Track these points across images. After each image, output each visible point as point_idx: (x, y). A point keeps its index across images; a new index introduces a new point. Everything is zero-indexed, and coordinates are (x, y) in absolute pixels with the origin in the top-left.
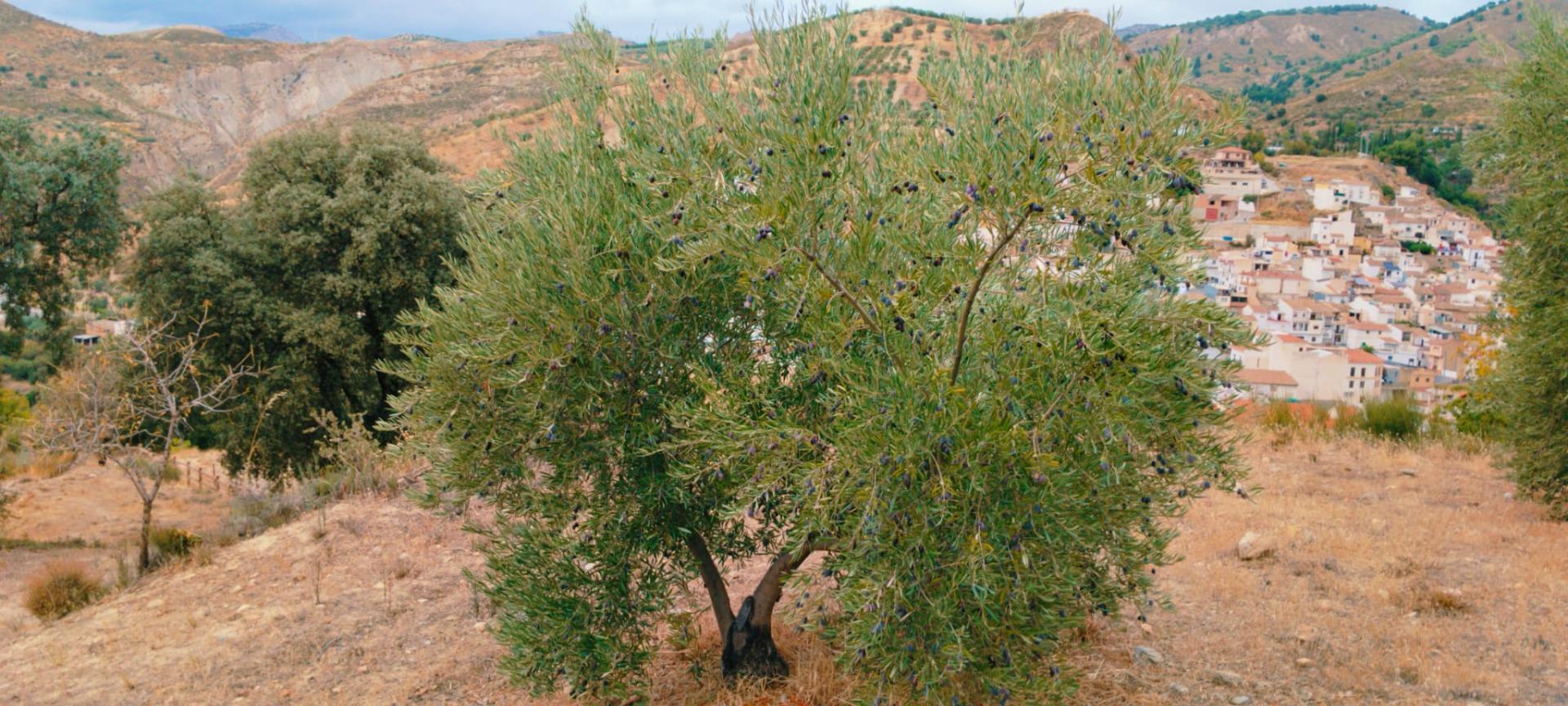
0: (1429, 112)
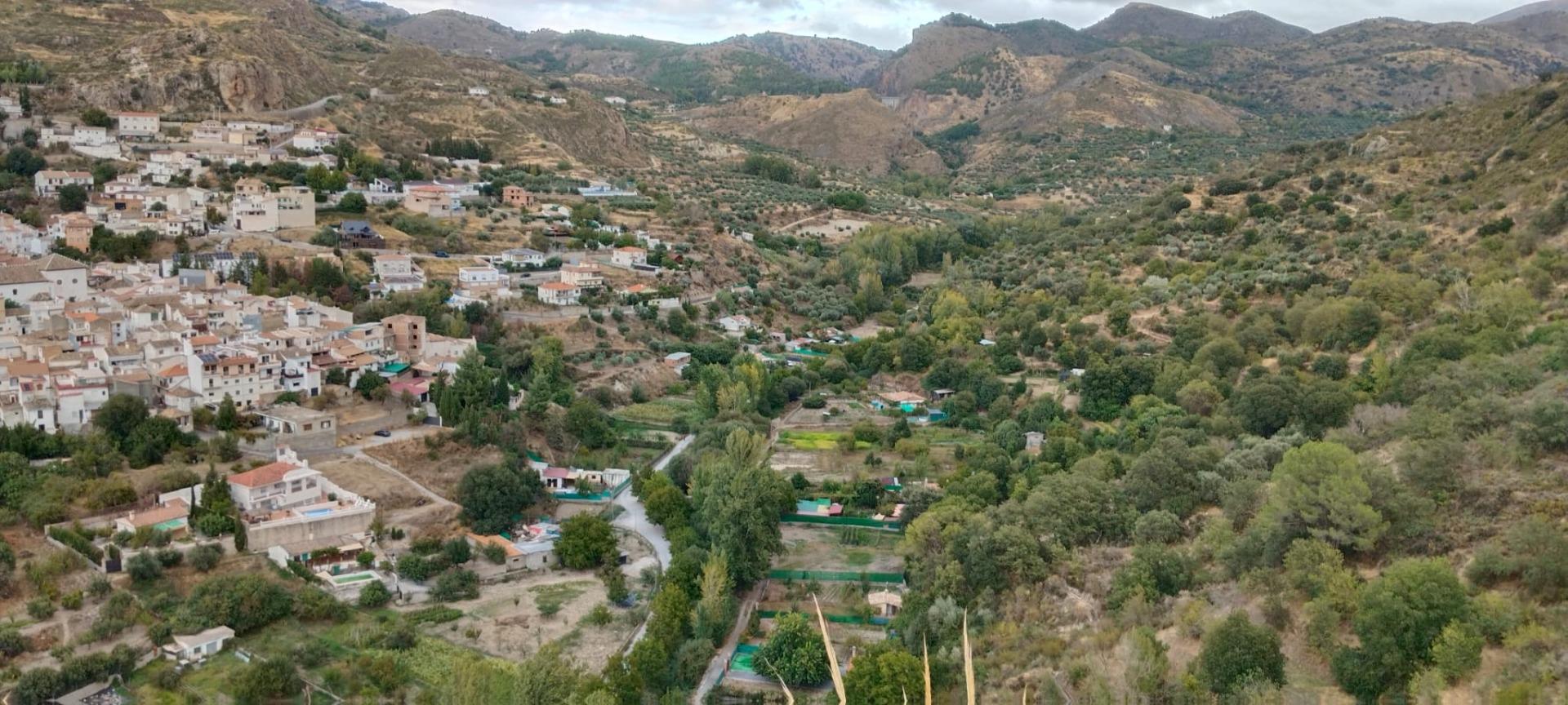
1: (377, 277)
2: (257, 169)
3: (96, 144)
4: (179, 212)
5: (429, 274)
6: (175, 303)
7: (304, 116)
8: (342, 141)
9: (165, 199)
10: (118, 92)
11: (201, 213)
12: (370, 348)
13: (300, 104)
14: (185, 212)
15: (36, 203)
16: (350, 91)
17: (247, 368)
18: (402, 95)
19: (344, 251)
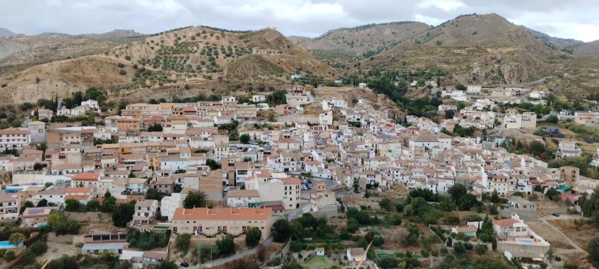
0: (404, 64)
1: (560, 150)
2: (515, 105)
3: (459, 96)
4: (485, 120)
5: (583, 150)
6: (480, 153)
7: (535, 85)
8: (550, 94)
9: (480, 115)
10: (468, 78)
11: (492, 121)
12: (554, 179)
13: (534, 80)
14: (487, 120)
15: (438, 116)
16: (555, 75)
17: (503, 180)
18: (578, 75)
19: (547, 138)
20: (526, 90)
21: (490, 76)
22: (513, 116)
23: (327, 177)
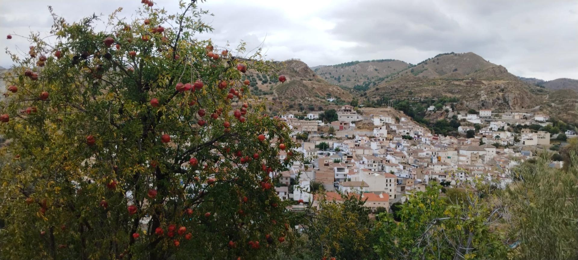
2: (526, 126)
3: (473, 119)
7: (534, 111)
8: (551, 118)
10: (478, 104)
11: (511, 139)
13: (532, 108)
18: (564, 105)
20: (529, 115)
21: (496, 103)
22: (530, 135)
23: (405, 176)
